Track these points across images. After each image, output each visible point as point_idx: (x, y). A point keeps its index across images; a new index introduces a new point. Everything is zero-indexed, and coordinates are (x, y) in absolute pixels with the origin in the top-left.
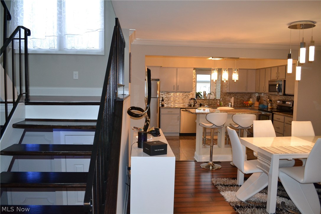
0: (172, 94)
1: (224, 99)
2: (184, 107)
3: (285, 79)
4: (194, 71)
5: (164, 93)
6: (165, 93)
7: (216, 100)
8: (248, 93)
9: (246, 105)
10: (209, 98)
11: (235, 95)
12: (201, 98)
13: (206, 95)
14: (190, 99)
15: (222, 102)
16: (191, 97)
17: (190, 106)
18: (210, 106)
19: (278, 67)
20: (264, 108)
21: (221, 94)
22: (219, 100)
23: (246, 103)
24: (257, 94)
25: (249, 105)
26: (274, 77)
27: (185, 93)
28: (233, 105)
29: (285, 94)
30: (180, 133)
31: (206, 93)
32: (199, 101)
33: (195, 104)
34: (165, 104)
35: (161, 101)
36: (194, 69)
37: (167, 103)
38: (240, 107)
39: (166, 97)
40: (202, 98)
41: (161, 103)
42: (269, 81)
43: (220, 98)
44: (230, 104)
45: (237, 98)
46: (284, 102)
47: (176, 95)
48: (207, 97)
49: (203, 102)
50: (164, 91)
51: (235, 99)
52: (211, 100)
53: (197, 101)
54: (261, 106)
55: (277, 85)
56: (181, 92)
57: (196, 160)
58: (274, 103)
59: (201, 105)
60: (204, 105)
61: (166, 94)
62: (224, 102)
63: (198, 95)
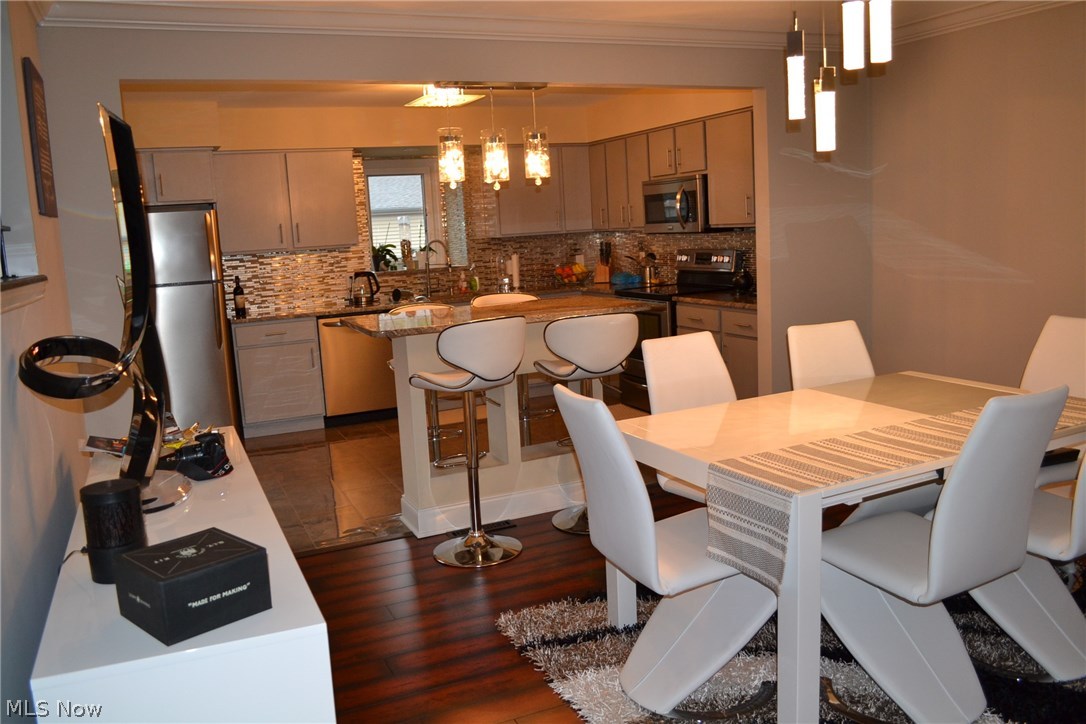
0: (276, 262)
1: (482, 264)
2: (333, 310)
3: (704, 173)
4: (356, 162)
5: (241, 261)
6: (245, 258)
7: (455, 269)
8: (566, 236)
9: (566, 280)
10: (427, 265)
11: (521, 247)
12: (396, 268)
13: (414, 255)
14: (353, 275)
15: (477, 278)
16: (353, 266)
17: (356, 301)
18: (432, 295)
19: (673, 127)
20: (630, 286)
21: (468, 245)
22: (466, 269)
23: (565, 275)
24: (598, 236)
25: (574, 278)
26: (661, 165)
27: (330, 255)
28: (516, 284)
29: (708, 229)
30: (326, 418)
31: (412, 247)
32: (387, 281)
33: (373, 293)
34: (252, 303)
35: (232, 296)
36: (358, 152)
37: (259, 300)
38: (544, 289)
39: (250, 275)
40: (399, 269)
41: (231, 305)
42: (645, 184)
43: (465, 264)
44: (506, 280)
45: (529, 256)
46: (703, 257)
47: (293, 264)
48: (416, 262)
49: (404, 282)
50: (241, 253)
51: (524, 262)
52: (434, 270)
53: (379, 280)
54: (618, 280)
55: (678, 197)
56: (313, 250)
57: (412, 528)
58: (666, 264)
59: (397, 296)
60: (408, 296)
61: (249, 264)
62: (483, 275)
63: (381, 255)
